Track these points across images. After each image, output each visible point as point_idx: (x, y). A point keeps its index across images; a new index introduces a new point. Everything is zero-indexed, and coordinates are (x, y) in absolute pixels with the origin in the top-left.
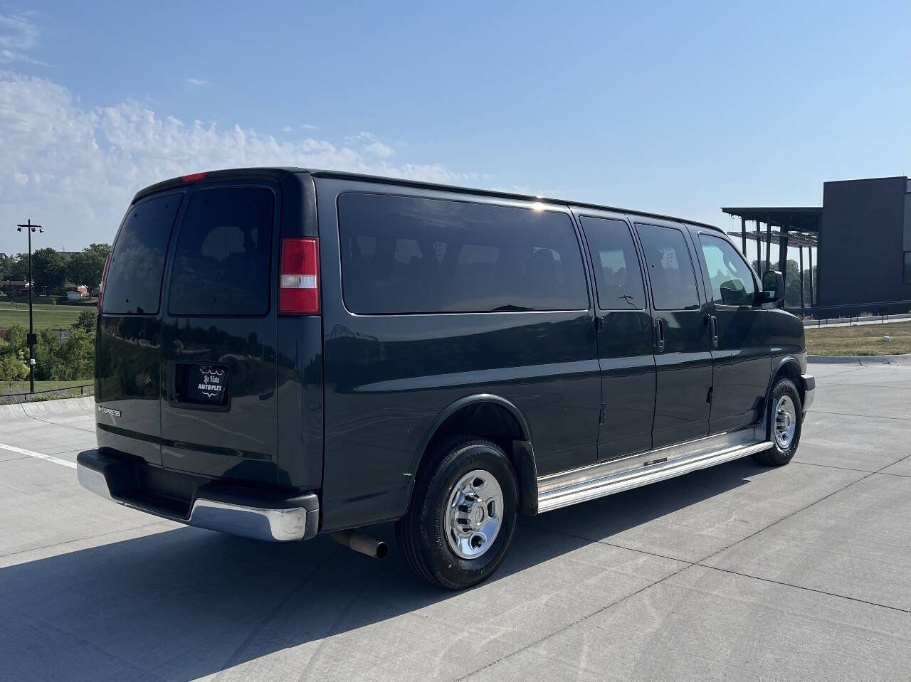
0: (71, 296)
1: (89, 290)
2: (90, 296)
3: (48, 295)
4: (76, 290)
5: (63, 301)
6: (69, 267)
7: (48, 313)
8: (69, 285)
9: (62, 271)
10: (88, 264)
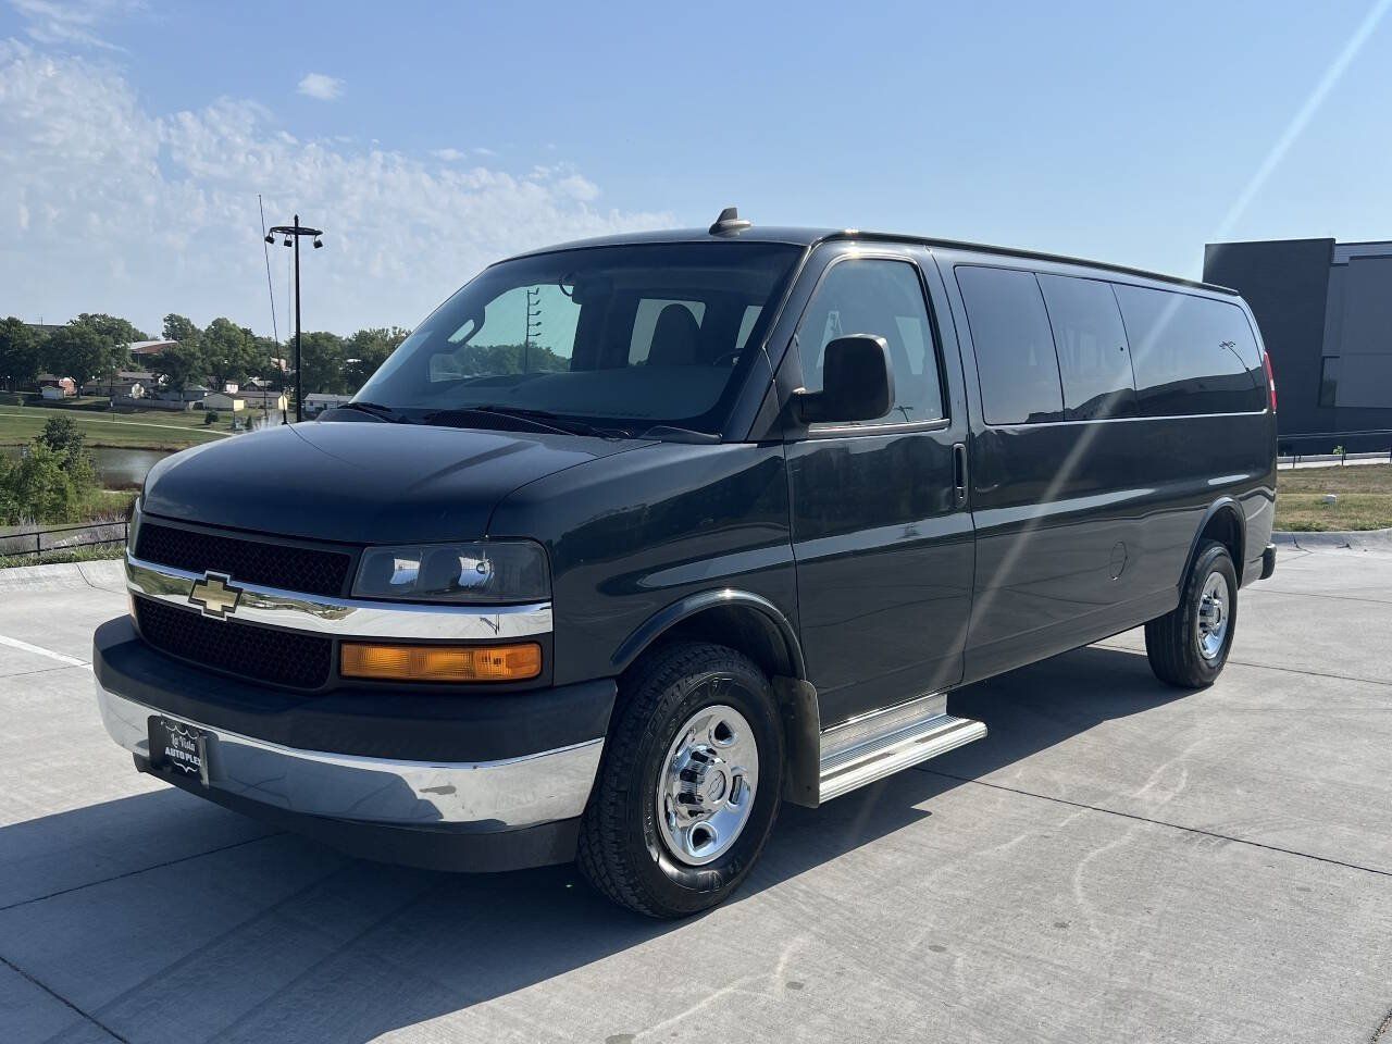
0: (48, 392)
1: (77, 385)
2: (77, 394)
3: (12, 390)
4: (56, 384)
5: (36, 400)
6: (43, 349)
7: (13, 420)
8: (45, 376)
9: (33, 354)
10: (74, 344)
